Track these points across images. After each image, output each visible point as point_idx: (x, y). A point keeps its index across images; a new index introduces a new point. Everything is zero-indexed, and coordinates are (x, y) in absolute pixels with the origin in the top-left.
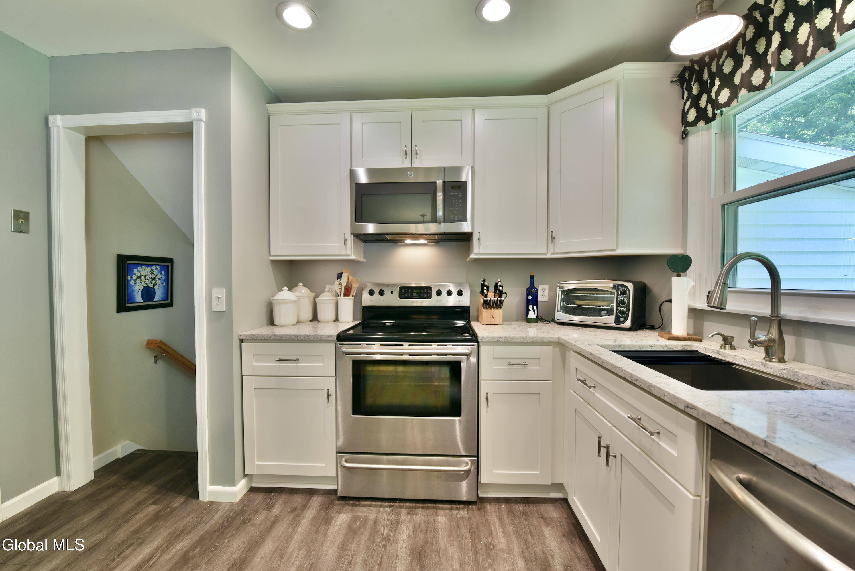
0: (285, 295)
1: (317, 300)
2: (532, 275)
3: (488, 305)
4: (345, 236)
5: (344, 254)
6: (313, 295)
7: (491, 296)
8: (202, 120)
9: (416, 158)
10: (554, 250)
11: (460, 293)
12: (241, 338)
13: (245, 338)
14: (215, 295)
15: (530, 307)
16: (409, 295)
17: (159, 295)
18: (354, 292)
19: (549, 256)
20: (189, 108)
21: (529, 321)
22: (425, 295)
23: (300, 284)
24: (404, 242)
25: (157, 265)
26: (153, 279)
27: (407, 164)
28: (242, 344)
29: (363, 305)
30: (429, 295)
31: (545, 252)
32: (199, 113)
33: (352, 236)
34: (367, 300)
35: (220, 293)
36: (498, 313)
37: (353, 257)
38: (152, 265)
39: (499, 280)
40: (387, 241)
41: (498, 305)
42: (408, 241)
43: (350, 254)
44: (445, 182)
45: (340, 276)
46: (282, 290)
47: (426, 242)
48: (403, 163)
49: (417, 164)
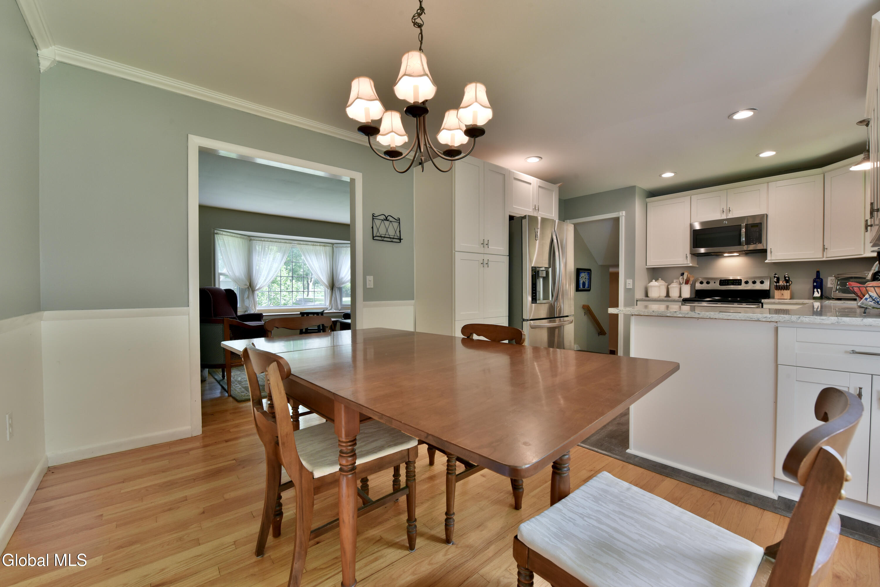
0: (654, 283)
1: (669, 286)
2: (818, 270)
3: (778, 288)
4: (686, 255)
5: (686, 263)
6: (667, 284)
7: (781, 283)
8: (624, 216)
9: (730, 213)
10: (826, 256)
11: (762, 282)
12: (637, 300)
13: (639, 299)
14: (627, 282)
15: (815, 290)
16: (726, 284)
17: (586, 286)
18: (691, 282)
19: (824, 259)
20: (619, 211)
21: (815, 298)
22: (737, 284)
23: (660, 279)
24: (724, 255)
25: (586, 272)
26: (585, 278)
27: (724, 217)
28: (638, 302)
29: (696, 289)
30: (739, 284)
31: (821, 256)
32: (622, 213)
33: (690, 255)
34: (698, 286)
35: (630, 281)
36: (787, 293)
37: (691, 265)
38: (585, 272)
39: (787, 274)
40: (712, 255)
41: (786, 288)
42: (726, 255)
43: (689, 263)
44: (747, 224)
45: (682, 274)
46: (652, 281)
47: (738, 254)
48: (721, 216)
49: (730, 216)
